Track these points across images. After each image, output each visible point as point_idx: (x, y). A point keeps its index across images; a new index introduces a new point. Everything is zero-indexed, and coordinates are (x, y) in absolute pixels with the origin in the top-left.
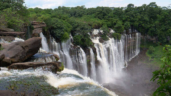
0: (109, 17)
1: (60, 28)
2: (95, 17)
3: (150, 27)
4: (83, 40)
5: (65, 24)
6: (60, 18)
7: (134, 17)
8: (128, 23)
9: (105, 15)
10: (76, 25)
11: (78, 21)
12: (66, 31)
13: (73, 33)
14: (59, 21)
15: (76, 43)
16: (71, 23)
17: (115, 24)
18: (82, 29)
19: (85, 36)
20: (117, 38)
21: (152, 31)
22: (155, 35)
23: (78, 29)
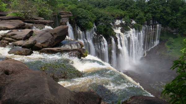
0: (132, 8)
1: (85, 18)
2: (118, 8)
3: (172, 19)
4: (106, 30)
5: (89, 15)
6: (85, 9)
7: (156, 9)
8: (150, 15)
9: (127, 6)
10: (100, 15)
11: (102, 11)
12: (91, 21)
13: (96, 23)
14: (85, 11)
15: (99, 32)
16: (95, 13)
17: (137, 15)
18: (105, 19)
19: (107, 26)
20: (138, 29)
21: (173, 23)
22: (176, 27)
23: (101, 19)
